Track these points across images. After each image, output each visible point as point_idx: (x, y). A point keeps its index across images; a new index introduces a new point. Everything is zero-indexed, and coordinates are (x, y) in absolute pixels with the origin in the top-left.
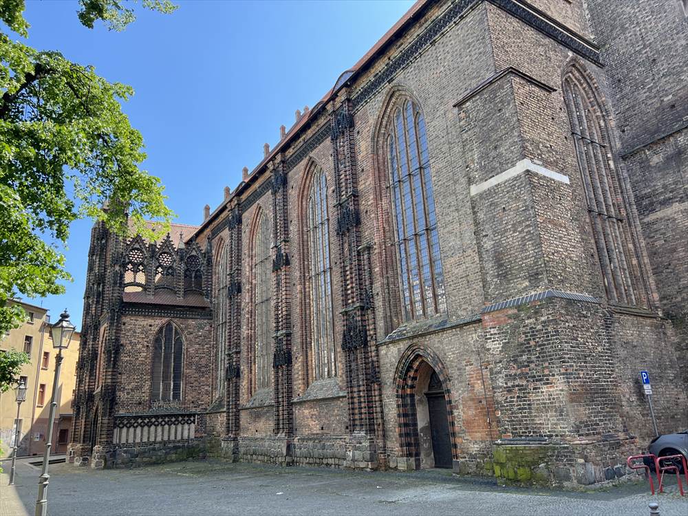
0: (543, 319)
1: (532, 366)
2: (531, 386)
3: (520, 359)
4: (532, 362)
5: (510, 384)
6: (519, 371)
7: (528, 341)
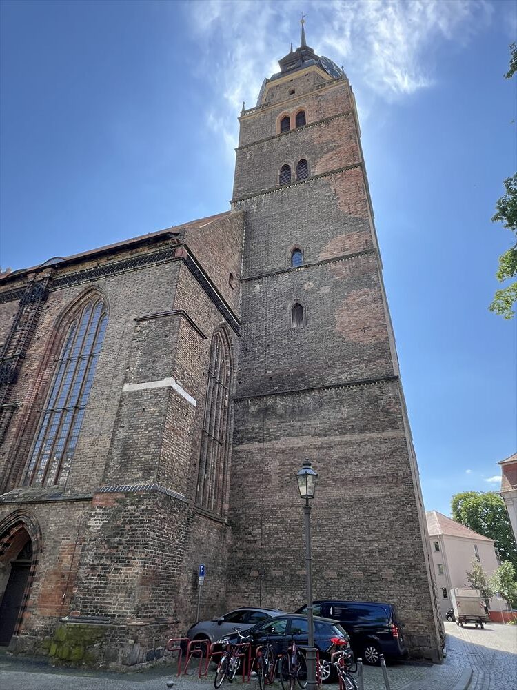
0: (143, 507)
1: (121, 547)
2: (114, 566)
3: (112, 540)
4: (122, 544)
5: (96, 562)
6: (108, 551)
7: (124, 525)
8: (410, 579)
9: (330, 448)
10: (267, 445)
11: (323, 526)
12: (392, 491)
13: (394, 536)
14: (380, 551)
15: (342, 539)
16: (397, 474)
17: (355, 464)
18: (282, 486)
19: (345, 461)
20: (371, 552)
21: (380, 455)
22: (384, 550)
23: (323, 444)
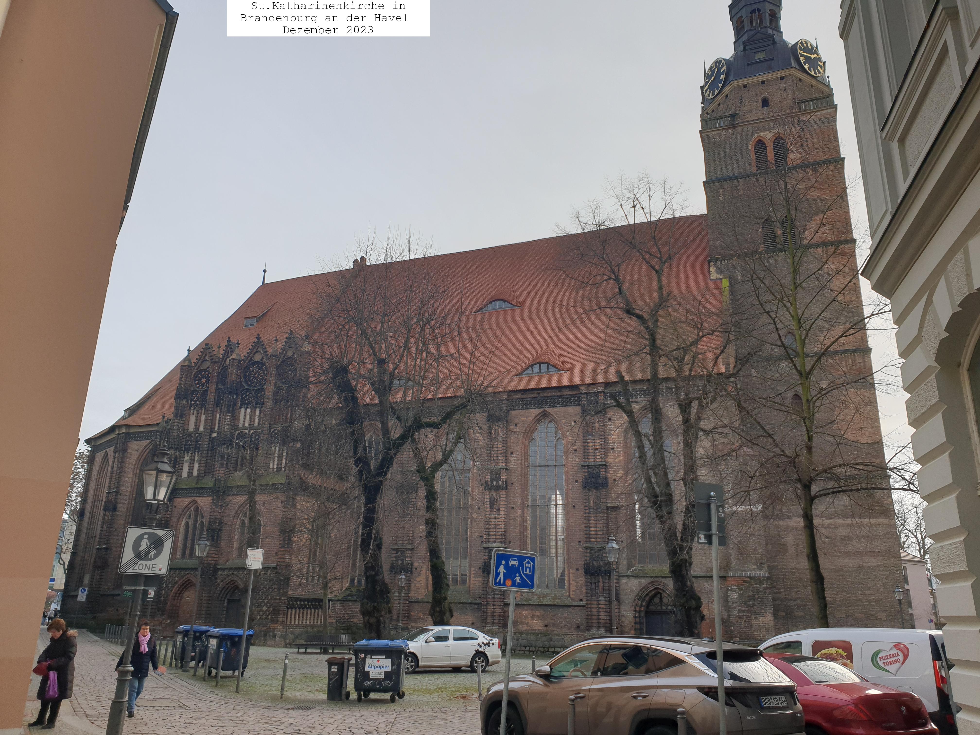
0: (764, 586)
1: (755, 607)
2: (753, 617)
3: (748, 603)
4: (755, 605)
5: (740, 614)
6: (747, 609)
7: (754, 595)
8: (898, 619)
9: (836, 528)
10: (781, 523)
11: (833, 584)
12: (885, 562)
13: (886, 592)
14: (877, 601)
15: (848, 593)
16: (889, 550)
17: (856, 542)
18: (797, 555)
19: (847, 539)
20: (870, 602)
21: (875, 536)
22: (879, 601)
23: (829, 524)
